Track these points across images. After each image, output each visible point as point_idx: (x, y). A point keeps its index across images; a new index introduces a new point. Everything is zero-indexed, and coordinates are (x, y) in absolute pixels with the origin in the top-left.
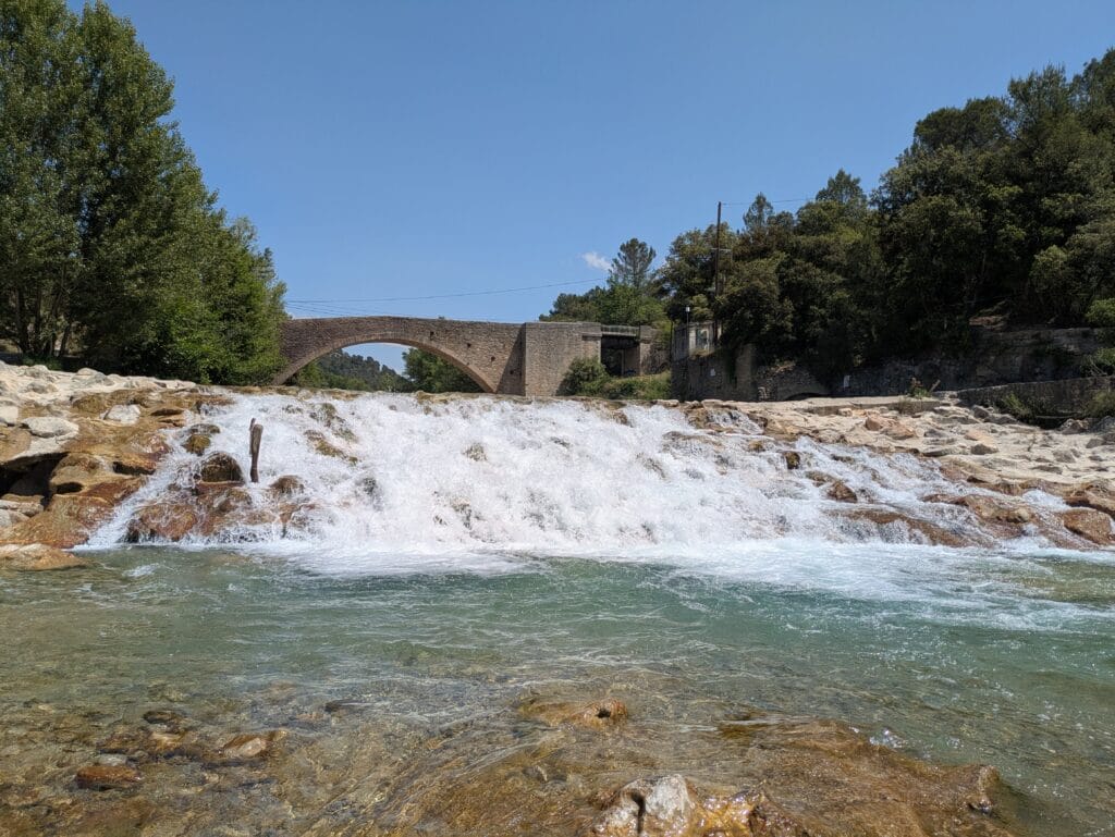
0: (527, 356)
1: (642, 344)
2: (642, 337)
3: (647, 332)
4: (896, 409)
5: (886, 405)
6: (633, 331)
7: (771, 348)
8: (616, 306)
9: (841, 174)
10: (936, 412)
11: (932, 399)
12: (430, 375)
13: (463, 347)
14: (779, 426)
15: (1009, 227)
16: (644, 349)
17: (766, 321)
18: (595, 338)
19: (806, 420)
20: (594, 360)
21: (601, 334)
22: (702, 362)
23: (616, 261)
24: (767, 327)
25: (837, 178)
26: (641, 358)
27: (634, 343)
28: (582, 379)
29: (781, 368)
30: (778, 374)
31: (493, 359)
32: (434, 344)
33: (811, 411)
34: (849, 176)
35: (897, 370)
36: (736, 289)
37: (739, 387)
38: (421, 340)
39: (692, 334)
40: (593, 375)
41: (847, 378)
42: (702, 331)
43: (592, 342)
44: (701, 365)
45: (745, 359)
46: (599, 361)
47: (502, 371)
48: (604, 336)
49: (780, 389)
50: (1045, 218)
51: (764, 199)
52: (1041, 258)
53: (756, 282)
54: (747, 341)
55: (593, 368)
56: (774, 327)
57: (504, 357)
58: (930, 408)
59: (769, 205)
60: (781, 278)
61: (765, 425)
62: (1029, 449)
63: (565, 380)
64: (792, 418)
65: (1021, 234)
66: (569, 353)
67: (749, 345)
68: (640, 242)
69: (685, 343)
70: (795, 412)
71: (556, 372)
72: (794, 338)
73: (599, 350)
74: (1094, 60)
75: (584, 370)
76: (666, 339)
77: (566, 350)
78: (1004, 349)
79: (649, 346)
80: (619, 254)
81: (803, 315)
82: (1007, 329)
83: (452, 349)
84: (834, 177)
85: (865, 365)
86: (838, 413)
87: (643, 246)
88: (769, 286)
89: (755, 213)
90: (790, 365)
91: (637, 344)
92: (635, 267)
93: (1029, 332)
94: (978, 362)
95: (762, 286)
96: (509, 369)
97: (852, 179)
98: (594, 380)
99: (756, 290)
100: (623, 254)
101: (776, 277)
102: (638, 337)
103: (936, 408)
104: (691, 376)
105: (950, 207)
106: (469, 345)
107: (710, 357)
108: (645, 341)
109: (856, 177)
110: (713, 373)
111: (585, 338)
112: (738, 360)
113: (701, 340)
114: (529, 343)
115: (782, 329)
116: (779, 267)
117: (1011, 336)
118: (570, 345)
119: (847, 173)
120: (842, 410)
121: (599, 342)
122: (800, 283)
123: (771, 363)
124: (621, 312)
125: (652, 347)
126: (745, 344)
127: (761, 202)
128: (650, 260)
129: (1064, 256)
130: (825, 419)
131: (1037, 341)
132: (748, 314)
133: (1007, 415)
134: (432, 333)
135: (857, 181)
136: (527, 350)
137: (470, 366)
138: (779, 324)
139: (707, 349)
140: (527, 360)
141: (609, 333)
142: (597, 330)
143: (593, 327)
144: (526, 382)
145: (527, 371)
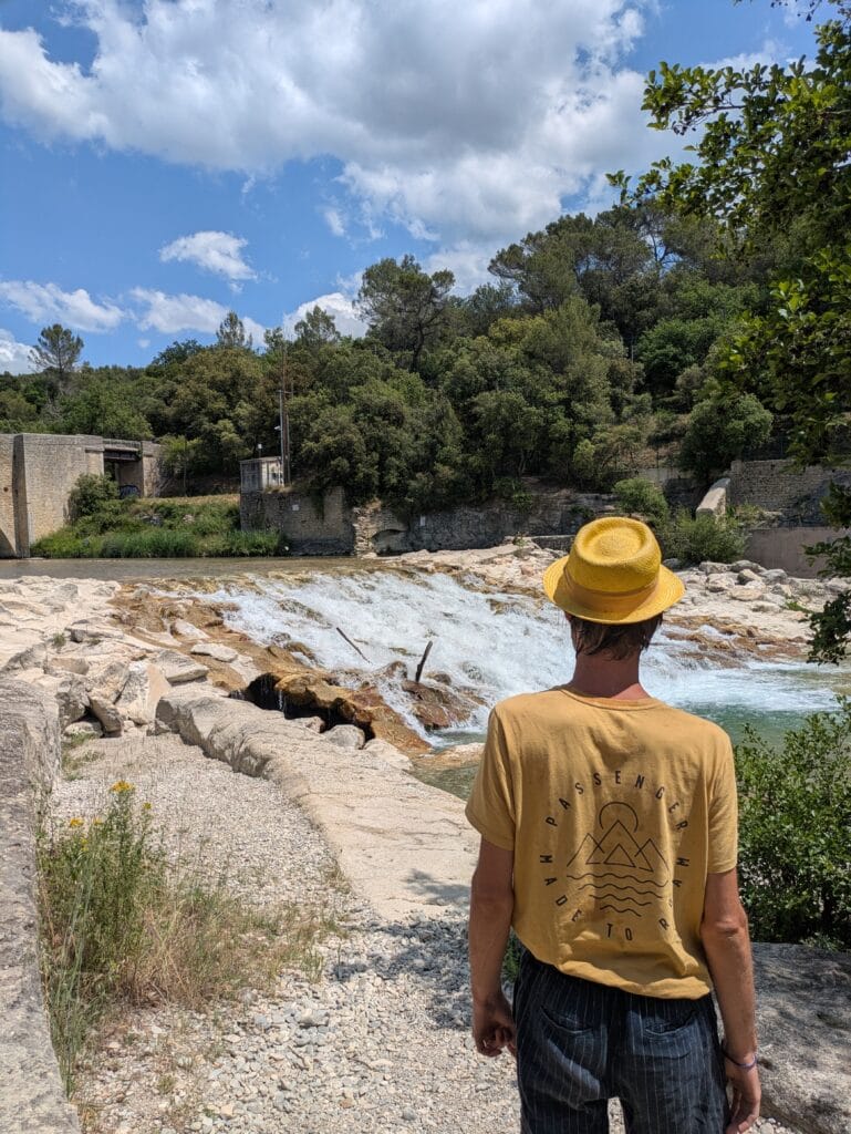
0: (26, 471)
1: (145, 459)
2: (145, 452)
3: (149, 448)
6: (135, 446)
16: (147, 464)
18: (97, 452)
21: (102, 448)
22: (283, 497)
26: (145, 474)
27: (137, 457)
28: (97, 498)
29: (371, 509)
30: (369, 515)
37: (328, 523)
39: (264, 470)
40: (108, 495)
41: (425, 518)
43: (95, 456)
44: (280, 499)
45: (335, 499)
48: (107, 452)
53: (349, 435)
55: (107, 486)
66: (72, 469)
67: (339, 487)
68: (63, 327)
69: (254, 477)
71: (61, 490)
73: (102, 465)
75: (97, 488)
77: (70, 465)
78: (548, 506)
79: (151, 460)
80: (40, 340)
87: (67, 333)
90: (376, 506)
91: (139, 459)
93: (563, 494)
98: (109, 498)
99: (350, 442)
102: (140, 452)
104: (266, 508)
107: (293, 493)
108: (147, 456)
110: (296, 508)
111: (87, 451)
112: (326, 499)
113: (271, 476)
114: (26, 457)
118: (73, 460)
121: (102, 455)
123: (361, 505)
125: (154, 461)
126: (334, 486)
132: (346, 463)
136: (26, 464)
140: (27, 475)
141: (110, 446)
142: (98, 443)
143: (95, 442)
144: (28, 501)
145: (27, 488)
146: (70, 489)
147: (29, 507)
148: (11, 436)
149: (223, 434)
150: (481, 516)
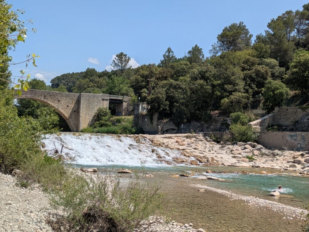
0: (81, 106)
1: (124, 103)
3: (126, 98)
4: (186, 137)
5: (183, 136)
6: (121, 98)
7: (163, 115)
8: (115, 87)
9: (196, 46)
10: (196, 138)
11: (195, 135)
12: (34, 106)
13: (57, 101)
14: (156, 142)
15: (217, 92)
16: (125, 104)
17: (161, 107)
18: (107, 100)
19: (163, 140)
20: (106, 109)
21: (109, 98)
22: (143, 116)
23: (114, 61)
24: (161, 109)
25: (195, 47)
26: (124, 108)
27: (121, 102)
28: (102, 116)
29: (165, 121)
30: (164, 123)
31: (68, 106)
32: (45, 100)
33: (165, 138)
34: (199, 47)
35: (194, 124)
36: (153, 96)
37: (153, 125)
38: (41, 98)
39: (140, 106)
40: (105, 115)
41: (182, 125)
42: (143, 106)
43: (106, 101)
44: (143, 117)
45: (156, 117)
46: (108, 109)
47: (71, 111)
48: (110, 99)
49: (164, 127)
50: (225, 90)
51: (171, 49)
52: (222, 101)
53: (159, 95)
54: (156, 112)
55: (106, 111)
56: (163, 109)
57: (72, 106)
58: (195, 137)
59: (172, 52)
60: (167, 93)
61: (152, 142)
62: (205, 149)
63: (95, 115)
64: (159, 139)
65: (219, 94)
66: (97, 105)
67: (157, 113)
68: (124, 54)
69: (138, 109)
70: (161, 138)
71: (92, 112)
72: (169, 112)
73: (108, 104)
74: (273, 19)
75: (103, 112)
76: (133, 102)
77: (96, 104)
78: (216, 121)
79: (126, 103)
80: (115, 58)
81: (171, 105)
82: (218, 116)
83: (53, 102)
84: (194, 47)
85: (187, 122)
86: (171, 138)
87: (125, 55)
88: (162, 97)
89: (167, 54)
90: (167, 120)
91: (122, 102)
92: (122, 64)
93: (222, 118)
94: (211, 124)
95: (160, 96)
96: (74, 110)
97: (200, 48)
98: (106, 116)
99: (158, 98)
100: (117, 58)
101: (165, 93)
102: (122, 100)
103: (196, 137)
104: (139, 120)
105: (204, 85)
106: (59, 101)
107: (146, 115)
108: (125, 101)
109: (201, 48)
110: (146, 120)
111: (103, 100)
112: (153, 117)
113: (143, 108)
114: (82, 101)
115: (166, 109)
116: (166, 90)
117: (218, 118)
118: (97, 102)
119: (198, 46)
120: (172, 137)
121: (108, 101)
122: (171, 96)
123: (162, 119)
124: (116, 89)
125: (128, 104)
126: (155, 112)
127: (169, 50)
128: (128, 62)
129: (227, 101)
130: (167, 140)
131: (224, 120)
132: (156, 105)
133: (211, 140)
134: (45, 96)
135: (201, 49)
136: (81, 104)
137: (59, 109)
138: (165, 108)
139: (145, 112)
141: (112, 98)
142: (108, 97)
143: (106, 96)
144: (81, 116)
145: (81, 111)
146: (95, 112)
147: (80, 118)
148: (78, 94)
149: (143, 94)
150: (199, 124)
